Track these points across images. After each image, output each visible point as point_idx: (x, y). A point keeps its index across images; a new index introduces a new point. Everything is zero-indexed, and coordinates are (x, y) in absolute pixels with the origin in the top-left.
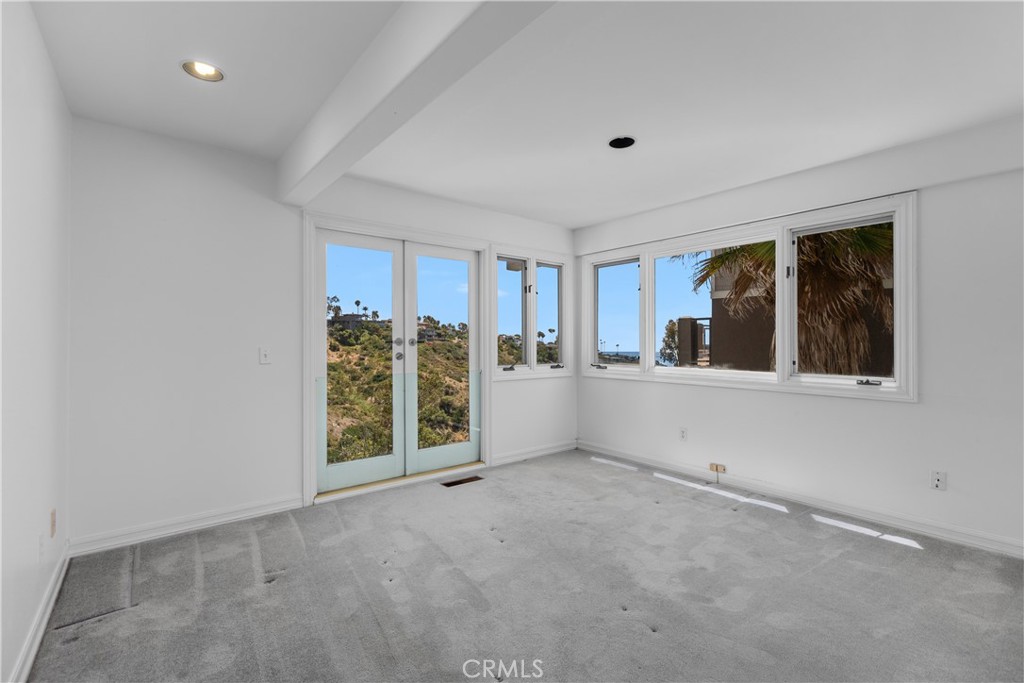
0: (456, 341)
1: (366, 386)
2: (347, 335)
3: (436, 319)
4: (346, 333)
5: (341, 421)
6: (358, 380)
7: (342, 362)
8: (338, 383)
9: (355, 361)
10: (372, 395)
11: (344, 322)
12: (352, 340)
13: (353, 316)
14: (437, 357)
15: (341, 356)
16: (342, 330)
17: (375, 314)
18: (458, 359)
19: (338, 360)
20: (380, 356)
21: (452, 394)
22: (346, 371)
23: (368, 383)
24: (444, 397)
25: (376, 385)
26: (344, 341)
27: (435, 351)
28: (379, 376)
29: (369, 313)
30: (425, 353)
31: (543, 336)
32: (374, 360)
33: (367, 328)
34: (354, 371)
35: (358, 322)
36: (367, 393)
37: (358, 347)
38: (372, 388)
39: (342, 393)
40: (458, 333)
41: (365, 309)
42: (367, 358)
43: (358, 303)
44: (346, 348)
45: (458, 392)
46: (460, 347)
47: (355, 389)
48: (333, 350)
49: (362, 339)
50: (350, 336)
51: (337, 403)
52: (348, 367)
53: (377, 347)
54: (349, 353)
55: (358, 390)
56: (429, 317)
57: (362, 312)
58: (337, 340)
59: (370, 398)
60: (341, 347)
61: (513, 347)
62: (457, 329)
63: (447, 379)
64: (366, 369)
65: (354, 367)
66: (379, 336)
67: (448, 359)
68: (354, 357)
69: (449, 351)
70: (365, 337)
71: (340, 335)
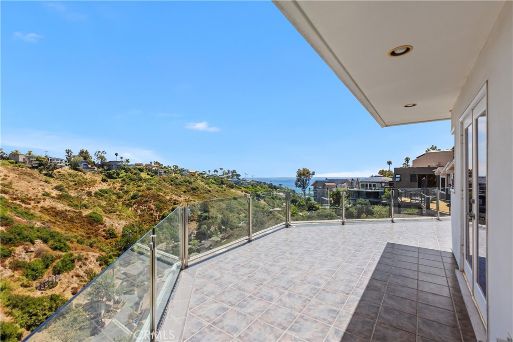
0: (173, 175)
1: (127, 202)
2: (112, 173)
3: (161, 163)
4: (111, 172)
5: (119, 222)
6: (122, 198)
7: (111, 188)
8: (110, 200)
9: (118, 188)
10: (132, 207)
11: (109, 165)
12: (115, 175)
13: (115, 162)
14: (166, 184)
15: (109, 185)
16: (108, 170)
17: (127, 161)
18: (177, 185)
19: (108, 187)
20: (134, 184)
21: (178, 204)
22: (114, 194)
23: (128, 200)
24: (174, 206)
25: (134, 201)
26: (110, 176)
27: (164, 181)
28: (135, 196)
29: (124, 160)
30: (160, 182)
31: (217, 172)
32: (131, 187)
33: (124, 169)
34: (119, 193)
35: (119, 165)
36: (129, 205)
37: (120, 180)
38: (131, 202)
39: (113, 206)
40: (173, 171)
41: (121, 158)
42: (125, 186)
43: (116, 154)
44: (112, 180)
45: (180, 203)
46: (177, 178)
47: (120, 203)
48: (104, 182)
49: (121, 175)
50: (114, 173)
51: (111, 212)
52: (115, 191)
53: (131, 180)
54: (114, 183)
55: (123, 204)
56: (157, 162)
57: (119, 160)
58: (106, 176)
59: (130, 208)
60: (109, 180)
61: (203, 177)
62: (172, 168)
63: (174, 196)
64: (126, 192)
65: (118, 191)
66: (132, 173)
67: (171, 185)
68: (118, 185)
69: (172, 181)
70: (123, 173)
71: (107, 173)
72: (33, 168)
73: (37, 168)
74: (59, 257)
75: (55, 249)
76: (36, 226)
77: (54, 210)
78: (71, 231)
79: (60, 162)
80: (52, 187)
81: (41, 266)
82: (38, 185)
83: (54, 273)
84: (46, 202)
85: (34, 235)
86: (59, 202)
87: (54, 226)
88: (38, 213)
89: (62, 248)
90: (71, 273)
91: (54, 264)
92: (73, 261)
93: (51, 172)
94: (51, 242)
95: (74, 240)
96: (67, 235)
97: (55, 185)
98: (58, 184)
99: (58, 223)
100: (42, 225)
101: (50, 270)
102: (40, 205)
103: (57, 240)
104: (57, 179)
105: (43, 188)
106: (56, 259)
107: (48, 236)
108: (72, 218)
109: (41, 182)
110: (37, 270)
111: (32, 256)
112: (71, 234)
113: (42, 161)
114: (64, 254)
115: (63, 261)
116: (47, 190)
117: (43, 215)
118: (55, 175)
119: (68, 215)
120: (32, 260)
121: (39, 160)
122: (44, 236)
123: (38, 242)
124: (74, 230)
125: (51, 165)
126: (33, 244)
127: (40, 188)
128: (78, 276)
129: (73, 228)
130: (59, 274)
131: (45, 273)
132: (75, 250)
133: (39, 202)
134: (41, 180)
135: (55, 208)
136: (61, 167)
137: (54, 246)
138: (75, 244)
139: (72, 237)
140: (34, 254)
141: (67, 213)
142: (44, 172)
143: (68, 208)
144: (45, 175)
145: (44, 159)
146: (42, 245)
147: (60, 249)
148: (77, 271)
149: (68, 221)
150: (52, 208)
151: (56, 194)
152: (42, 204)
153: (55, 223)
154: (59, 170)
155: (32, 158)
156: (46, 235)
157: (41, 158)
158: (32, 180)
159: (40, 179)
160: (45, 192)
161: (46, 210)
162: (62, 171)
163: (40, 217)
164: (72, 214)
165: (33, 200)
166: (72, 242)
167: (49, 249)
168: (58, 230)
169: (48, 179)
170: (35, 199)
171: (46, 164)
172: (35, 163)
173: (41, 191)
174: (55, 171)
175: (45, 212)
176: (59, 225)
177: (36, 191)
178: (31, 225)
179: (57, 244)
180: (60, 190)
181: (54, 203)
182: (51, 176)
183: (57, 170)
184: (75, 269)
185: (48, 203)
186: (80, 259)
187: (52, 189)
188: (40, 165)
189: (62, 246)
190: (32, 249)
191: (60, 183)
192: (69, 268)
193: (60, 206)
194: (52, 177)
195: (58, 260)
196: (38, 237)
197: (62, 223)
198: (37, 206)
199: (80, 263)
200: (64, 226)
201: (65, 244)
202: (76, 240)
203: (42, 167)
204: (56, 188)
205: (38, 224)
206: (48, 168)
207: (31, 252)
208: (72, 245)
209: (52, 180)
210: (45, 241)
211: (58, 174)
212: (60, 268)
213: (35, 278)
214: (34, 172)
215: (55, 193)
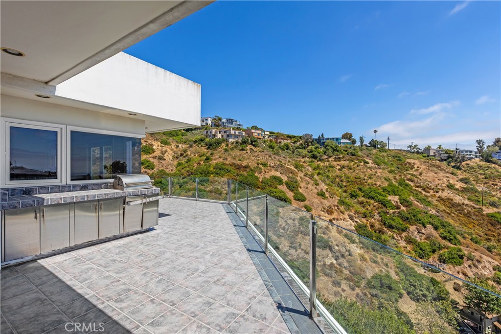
72: (442, 160)
73: (445, 160)
74: (447, 248)
75: (445, 238)
76: (431, 212)
77: (450, 201)
78: (466, 226)
79: (469, 153)
80: (457, 179)
81: (428, 249)
82: (443, 176)
83: (440, 260)
84: (444, 193)
85: (426, 220)
86: (458, 195)
87: (448, 217)
88: (435, 201)
89: (452, 239)
90: (458, 268)
91: (441, 252)
92: (461, 257)
93: (459, 164)
94: (441, 231)
95: (467, 236)
96: (460, 229)
97: (461, 177)
98: (465, 176)
99: (453, 215)
100: (436, 213)
101: (436, 256)
102: (437, 195)
103: (447, 231)
104: (465, 171)
105: (448, 179)
106: (444, 248)
107: (439, 225)
108: (469, 213)
109: (448, 174)
110: (424, 250)
111: (423, 238)
112: (465, 229)
113: (451, 154)
114: (452, 246)
115: (450, 253)
116: (451, 181)
117: (439, 204)
118: (463, 167)
119: (465, 209)
120: (423, 241)
121: (447, 153)
122: (435, 223)
123: (429, 226)
124: (470, 226)
125: (458, 158)
126: (425, 227)
127: (444, 180)
128: (465, 275)
129: (469, 223)
130: (444, 262)
131: (431, 256)
132: (467, 247)
133: (437, 192)
134: (448, 172)
135: (452, 200)
136: (471, 159)
137: (443, 235)
138: (468, 241)
139: (465, 233)
140: (424, 237)
141: (464, 207)
142: (453, 164)
143: (467, 202)
144: (453, 167)
145: (452, 151)
146: (432, 230)
147: (450, 240)
148: (465, 270)
149: (464, 215)
150: (448, 199)
151: (460, 187)
152: (440, 194)
153: (449, 214)
154: (468, 162)
155: (442, 151)
156: (437, 223)
157: (450, 151)
158: (439, 171)
159: (447, 170)
160: (449, 183)
161: (443, 199)
162: (471, 163)
163: (436, 206)
164: (470, 209)
165: (432, 189)
166: (464, 238)
167: (438, 236)
168: (451, 222)
169: (455, 171)
170: (434, 188)
171: (454, 157)
172: (444, 156)
173: (446, 182)
174: (463, 163)
175: (442, 202)
176: (453, 217)
177: (441, 182)
178: (426, 211)
179: (447, 235)
180: (466, 183)
181: (452, 195)
182: (458, 168)
183: (465, 162)
184: (462, 266)
185: (446, 194)
186: (469, 259)
187: (457, 181)
188: (449, 157)
189: (452, 237)
190: (423, 231)
191: (468, 175)
192: (455, 262)
193: (458, 199)
194: (460, 169)
195: (446, 250)
196: (430, 223)
197: (457, 215)
198: (435, 195)
199: (470, 262)
200: (459, 220)
201: (455, 237)
202: (470, 238)
203: (450, 159)
204: (461, 180)
205: (433, 212)
206: (456, 161)
207: (422, 233)
208: (465, 241)
209: (459, 172)
210: (436, 228)
211: (466, 166)
212: (446, 258)
213: (421, 257)
214: (442, 165)
215: (459, 185)
